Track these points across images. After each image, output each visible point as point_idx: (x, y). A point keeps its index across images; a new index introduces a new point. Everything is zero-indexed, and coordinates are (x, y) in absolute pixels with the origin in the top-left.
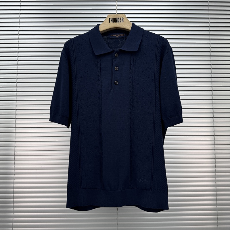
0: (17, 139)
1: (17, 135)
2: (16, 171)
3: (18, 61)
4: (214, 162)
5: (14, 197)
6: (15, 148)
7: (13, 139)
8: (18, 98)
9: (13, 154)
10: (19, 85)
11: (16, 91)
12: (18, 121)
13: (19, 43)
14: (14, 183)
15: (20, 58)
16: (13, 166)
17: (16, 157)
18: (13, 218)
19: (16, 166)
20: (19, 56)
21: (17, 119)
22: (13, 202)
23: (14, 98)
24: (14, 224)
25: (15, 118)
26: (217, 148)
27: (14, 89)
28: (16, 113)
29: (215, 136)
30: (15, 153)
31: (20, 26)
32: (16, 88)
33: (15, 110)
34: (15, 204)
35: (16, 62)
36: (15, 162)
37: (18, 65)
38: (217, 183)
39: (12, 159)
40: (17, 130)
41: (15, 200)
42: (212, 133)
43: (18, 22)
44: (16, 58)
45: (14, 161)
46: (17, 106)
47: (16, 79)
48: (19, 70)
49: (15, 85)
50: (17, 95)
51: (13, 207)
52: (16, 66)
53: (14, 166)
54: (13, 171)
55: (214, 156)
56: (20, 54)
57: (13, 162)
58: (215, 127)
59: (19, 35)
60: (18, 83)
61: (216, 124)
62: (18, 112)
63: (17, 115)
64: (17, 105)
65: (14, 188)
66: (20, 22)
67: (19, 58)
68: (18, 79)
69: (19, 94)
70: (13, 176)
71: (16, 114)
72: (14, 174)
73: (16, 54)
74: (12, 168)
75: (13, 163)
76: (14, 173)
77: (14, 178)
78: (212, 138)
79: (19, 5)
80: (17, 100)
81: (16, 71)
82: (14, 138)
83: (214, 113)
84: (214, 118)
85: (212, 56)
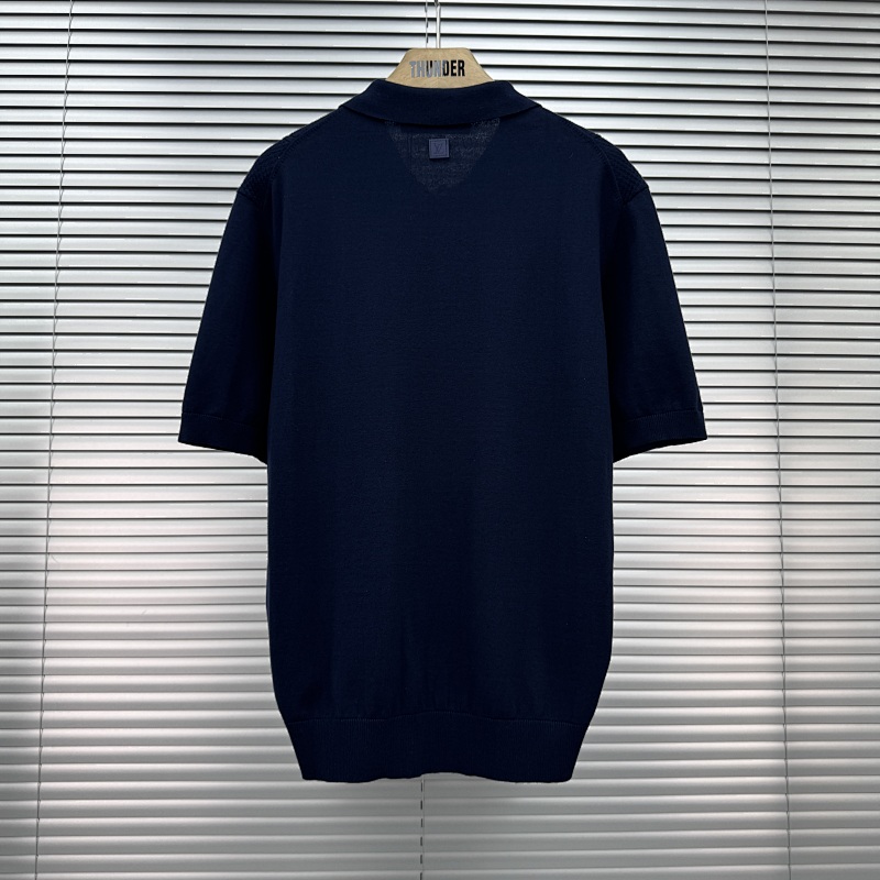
0: (56, 511)
1: (57, 494)
2: (51, 628)
3: (62, 220)
4: (777, 598)
5: (41, 725)
6: (49, 544)
7: (41, 510)
8: (62, 359)
9: (40, 564)
10: (64, 309)
11: (52, 331)
12: (58, 443)
13: (65, 156)
14: (43, 672)
15: (68, 211)
16: (40, 611)
17: (52, 577)
18: (39, 800)
19: (51, 611)
20: (63, 204)
21: (56, 437)
22: (41, 742)
23: (46, 358)
24: (43, 821)
25: (48, 432)
26: (788, 547)
27: (47, 325)
28: (54, 415)
29: (784, 506)
30: (49, 561)
31: (68, 92)
32: (51, 321)
33: (48, 404)
34: (47, 750)
35: (55, 224)
36: (48, 596)
37: (61, 236)
38: (790, 676)
39: (37, 582)
40: (57, 478)
41: (48, 733)
42: (771, 495)
43: (63, 77)
44: (53, 211)
45: (42, 591)
46: (57, 387)
47: (52, 289)
48: (63, 256)
49: (48, 308)
50: (56, 348)
51: (40, 760)
52: (55, 240)
53: (42, 608)
54: (39, 628)
55: (780, 578)
56: (69, 195)
57: (40, 594)
58: (782, 473)
59: (67, 124)
60: (61, 304)
61: (787, 462)
62: (60, 410)
63: (56, 420)
64: (55, 384)
65: (43, 689)
66: (69, 77)
67: (66, 208)
68: (62, 289)
69: (62, 342)
70: (38, 645)
71: (54, 417)
72: (44, 640)
73: (54, 195)
74: (37, 616)
75: (39, 599)
76: (44, 637)
77: (43, 655)
78: (772, 512)
79: (67, 15)
80: (56, 367)
81: (53, 257)
82: (45, 505)
83: (781, 420)
84: (781, 440)
85: (775, 212)
